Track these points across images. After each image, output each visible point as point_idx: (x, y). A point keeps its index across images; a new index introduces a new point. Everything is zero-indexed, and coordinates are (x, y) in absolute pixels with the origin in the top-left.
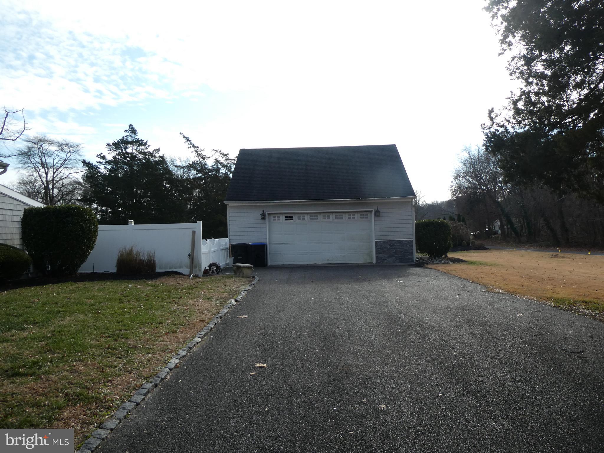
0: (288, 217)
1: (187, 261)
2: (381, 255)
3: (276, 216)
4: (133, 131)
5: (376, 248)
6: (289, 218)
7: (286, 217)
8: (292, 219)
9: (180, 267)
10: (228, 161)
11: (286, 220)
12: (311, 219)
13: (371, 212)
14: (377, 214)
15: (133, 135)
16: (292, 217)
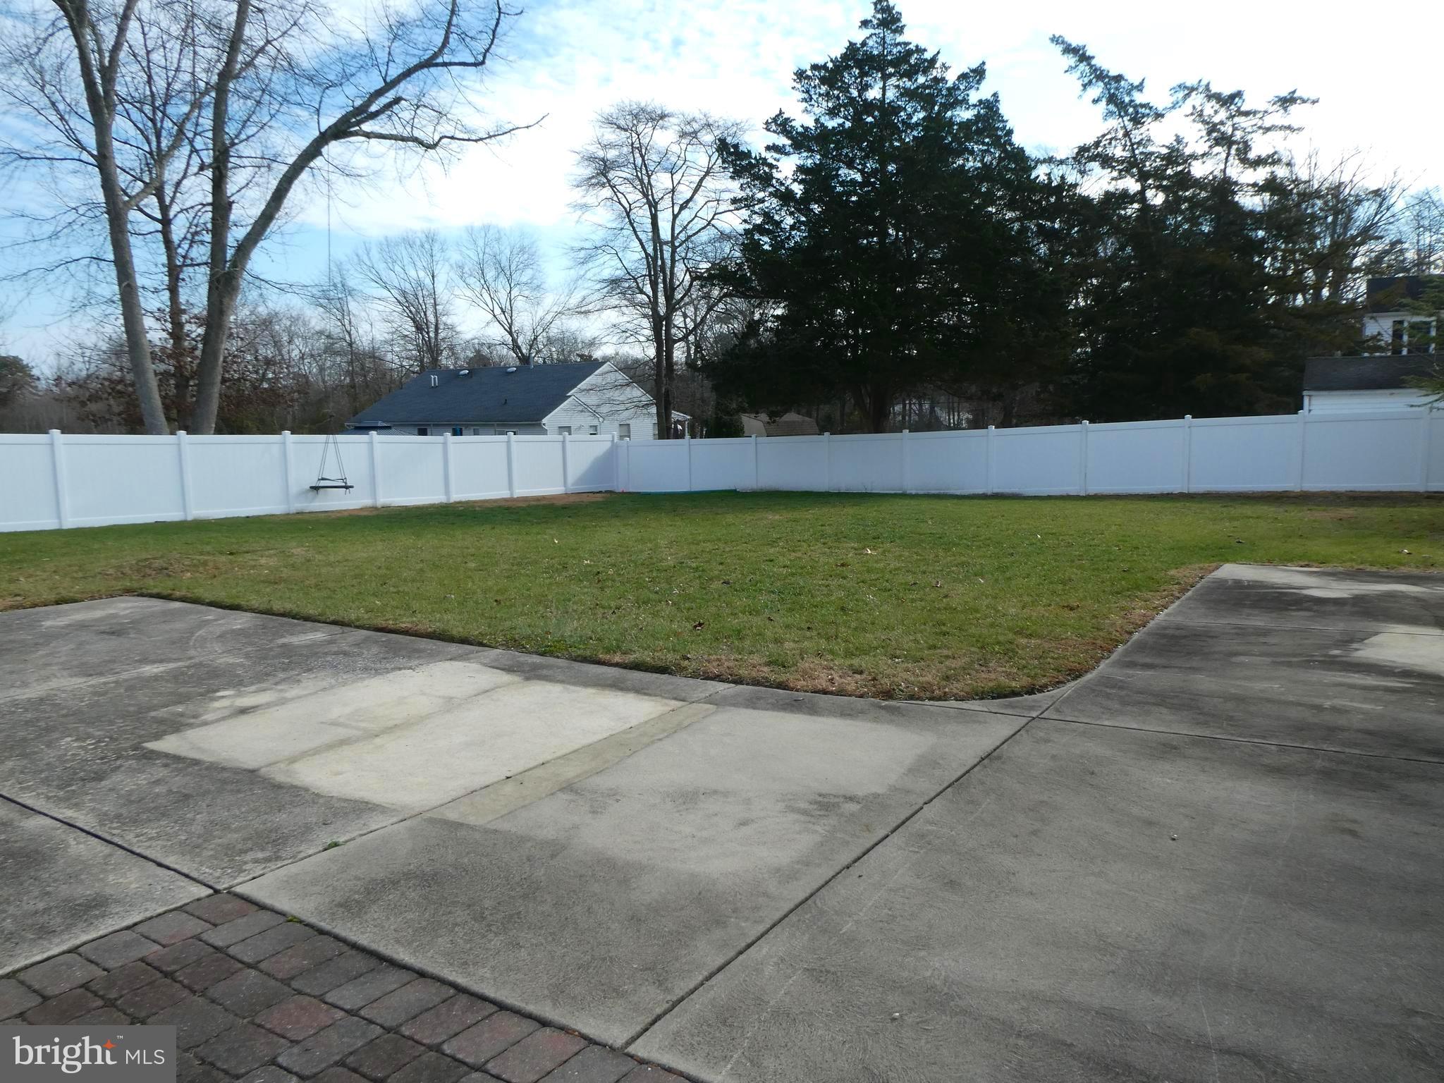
10: (1236, 120)
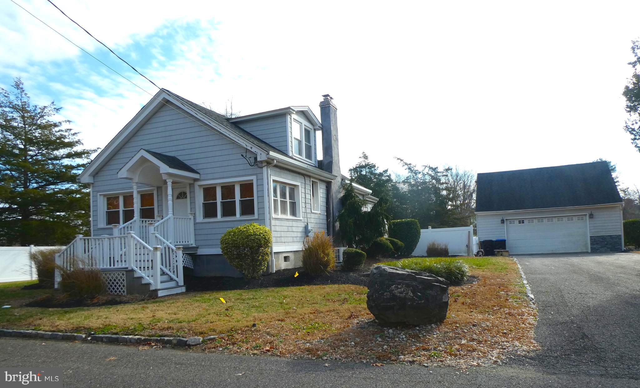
0: (520, 221)
1: (464, 248)
2: (595, 246)
3: (512, 221)
4: (366, 157)
5: (591, 241)
6: (522, 222)
7: (519, 221)
8: (524, 223)
9: (460, 253)
10: (437, 174)
11: (519, 223)
12: (538, 222)
13: (586, 215)
14: (591, 216)
15: (366, 160)
16: (524, 221)
